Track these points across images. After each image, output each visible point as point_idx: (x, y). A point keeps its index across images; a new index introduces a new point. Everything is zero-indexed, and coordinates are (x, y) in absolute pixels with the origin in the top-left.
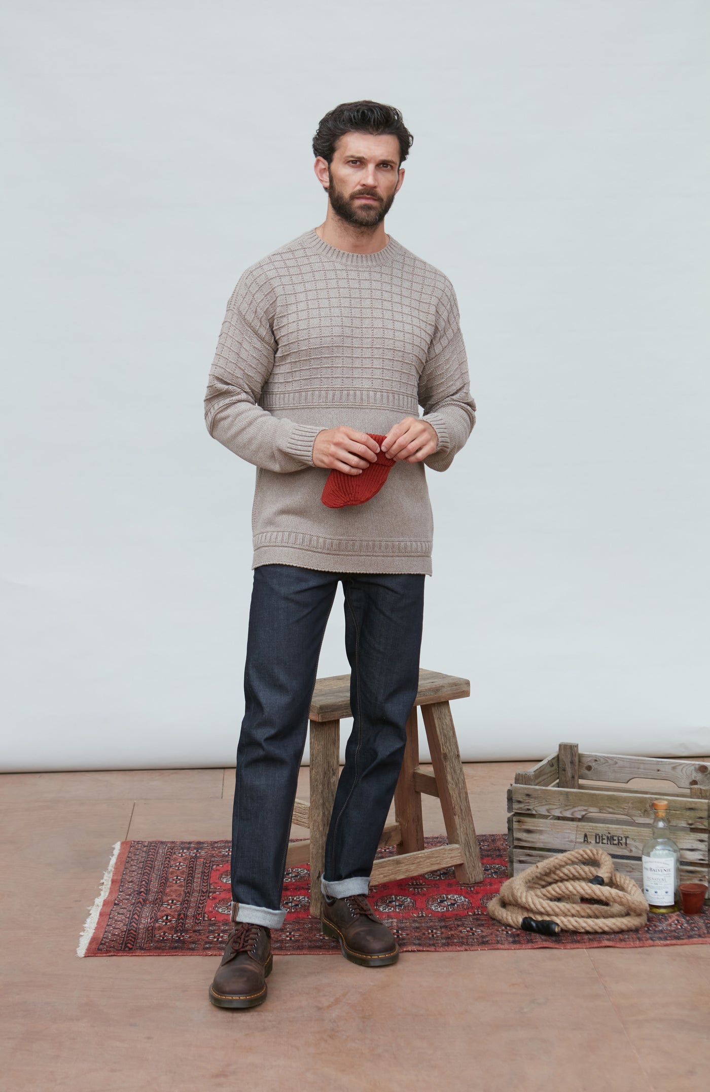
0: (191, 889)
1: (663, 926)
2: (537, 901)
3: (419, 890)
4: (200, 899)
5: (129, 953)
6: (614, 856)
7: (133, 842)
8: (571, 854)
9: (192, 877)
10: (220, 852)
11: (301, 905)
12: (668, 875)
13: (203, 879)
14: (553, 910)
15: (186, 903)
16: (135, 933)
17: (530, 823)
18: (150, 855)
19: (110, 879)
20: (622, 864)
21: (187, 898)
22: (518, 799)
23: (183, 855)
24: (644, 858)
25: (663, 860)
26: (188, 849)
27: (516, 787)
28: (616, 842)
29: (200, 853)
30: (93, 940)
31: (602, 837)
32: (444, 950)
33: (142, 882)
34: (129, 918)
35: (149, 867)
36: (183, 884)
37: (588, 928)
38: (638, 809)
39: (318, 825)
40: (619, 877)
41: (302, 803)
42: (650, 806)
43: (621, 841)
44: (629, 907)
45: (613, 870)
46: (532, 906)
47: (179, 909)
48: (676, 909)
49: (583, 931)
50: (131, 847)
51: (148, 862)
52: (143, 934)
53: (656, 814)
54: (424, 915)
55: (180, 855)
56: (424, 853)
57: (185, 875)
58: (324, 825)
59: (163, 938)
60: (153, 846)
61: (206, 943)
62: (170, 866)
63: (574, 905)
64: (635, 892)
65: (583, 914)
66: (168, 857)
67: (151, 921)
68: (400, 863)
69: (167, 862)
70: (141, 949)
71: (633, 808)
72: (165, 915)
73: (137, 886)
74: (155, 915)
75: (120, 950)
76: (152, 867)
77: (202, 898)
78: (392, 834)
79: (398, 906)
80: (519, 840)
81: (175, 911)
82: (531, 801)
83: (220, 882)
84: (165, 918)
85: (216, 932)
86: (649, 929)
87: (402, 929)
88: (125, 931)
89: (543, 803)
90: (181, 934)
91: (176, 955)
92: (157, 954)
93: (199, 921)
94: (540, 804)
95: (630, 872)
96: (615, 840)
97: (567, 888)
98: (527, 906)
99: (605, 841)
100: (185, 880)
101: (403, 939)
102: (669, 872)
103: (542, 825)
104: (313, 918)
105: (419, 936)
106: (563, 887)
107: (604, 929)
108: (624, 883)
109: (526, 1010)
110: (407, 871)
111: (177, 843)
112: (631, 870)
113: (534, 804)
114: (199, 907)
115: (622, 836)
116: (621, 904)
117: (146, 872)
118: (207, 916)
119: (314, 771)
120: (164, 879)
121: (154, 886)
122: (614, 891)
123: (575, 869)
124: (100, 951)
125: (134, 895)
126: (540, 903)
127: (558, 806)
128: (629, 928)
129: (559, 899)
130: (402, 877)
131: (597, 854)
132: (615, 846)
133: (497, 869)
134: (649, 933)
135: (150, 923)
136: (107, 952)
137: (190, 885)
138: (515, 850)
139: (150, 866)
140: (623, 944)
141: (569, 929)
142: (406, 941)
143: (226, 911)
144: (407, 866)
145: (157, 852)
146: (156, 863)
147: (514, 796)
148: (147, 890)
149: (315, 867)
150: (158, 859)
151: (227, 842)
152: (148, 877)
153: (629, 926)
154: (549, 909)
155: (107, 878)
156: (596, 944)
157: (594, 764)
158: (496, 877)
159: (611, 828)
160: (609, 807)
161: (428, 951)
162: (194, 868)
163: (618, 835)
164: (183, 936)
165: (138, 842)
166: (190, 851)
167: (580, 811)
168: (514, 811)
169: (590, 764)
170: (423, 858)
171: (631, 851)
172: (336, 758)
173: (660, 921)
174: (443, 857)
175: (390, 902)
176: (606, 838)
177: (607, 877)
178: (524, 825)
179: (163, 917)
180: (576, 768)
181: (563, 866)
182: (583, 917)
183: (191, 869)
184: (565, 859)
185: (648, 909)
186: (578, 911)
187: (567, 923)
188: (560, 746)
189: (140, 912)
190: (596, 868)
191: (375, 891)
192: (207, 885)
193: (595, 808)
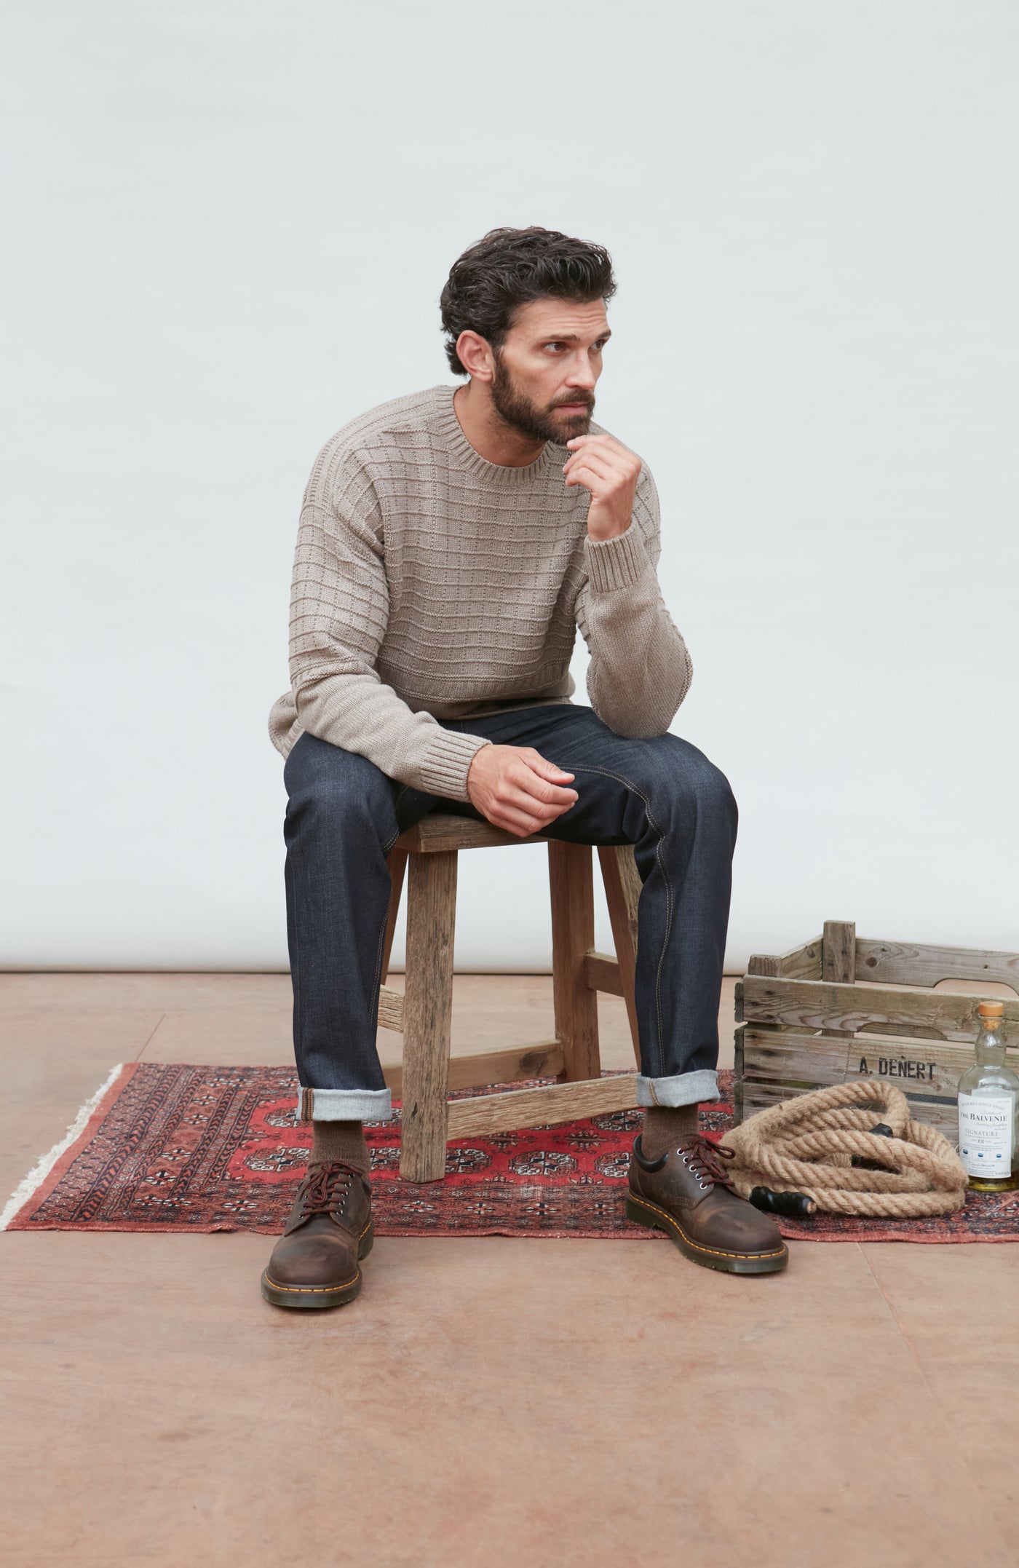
0: (214, 1134)
1: (992, 1211)
2: (778, 1161)
3: (587, 1144)
4: (226, 1149)
5: (82, 1226)
6: (910, 1096)
7: (142, 1065)
8: (838, 1090)
9: (221, 1116)
10: (277, 1083)
11: (388, 1161)
12: (1001, 1127)
13: (240, 1119)
14: (805, 1176)
15: (200, 1154)
16: (102, 1196)
17: (771, 1040)
18: (163, 1083)
19: (88, 1116)
20: (924, 1110)
21: (205, 1146)
22: (753, 1000)
23: (218, 1085)
24: (962, 1098)
25: (994, 1101)
26: (227, 1077)
27: (749, 980)
28: (914, 1073)
29: (244, 1083)
30: (30, 1204)
31: (891, 1063)
32: (617, 1236)
33: (138, 1120)
34: (99, 1173)
35: (157, 1100)
36: (204, 1126)
37: (864, 1209)
38: (950, 1016)
39: (417, 1026)
40: (918, 1129)
41: (393, 991)
42: (972, 1012)
43: (922, 1072)
44: (935, 1174)
45: (908, 1117)
46: (770, 1169)
47: (186, 1161)
48: (1014, 1185)
49: (855, 1213)
50: (138, 1071)
51: (158, 1093)
52: (115, 1197)
53: (982, 1024)
54: (590, 1182)
55: (212, 1085)
56: (596, 1083)
57: (211, 1113)
58: (426, 1026)
59: (147, 1204)
60: (172, 1071)
61: (217, 1213)
62: (192, 1100)
63: (841, 1170)
64: (945, 1153)
65: (855, 1185)
66: (192, 1088)
67: (136, 1178)
68: (554, 1097)
69: (189, 1094)
70: (105, 1219)
71: (944, 1015)
72: (160, 1171)
73: (128, 1127)
74: (143, 1170)
75: (69, 1220)
76: (163, 1101)
77: (229, 1147)
78: (549, 1057)
79: (548, 1167)
80: (753, 1067)
81: (179, 1165)
82: (775, 1002)
83: (264, 1124)
84: (158, 1175)
85: (238, 1197)
86: (967, 1214)
87: (550, 1202)
88: (87, 1193)
89: (795, 1007)
90: (179, 1198)
91: (161, 1232)
92: (129, 1229)
93: (215, 1180)
94: (789, 1008)
95: (937, 1123)
96: (914, 1069)
97: (829, 1140)
98: (760, 1168)
99: (896, 1071)
100: (209, 1120)
101: (550, 1218)
102: (1003, 1122)
103: (790, 1043)
104: (404, 1180)
105: (579, 1213)
106: (823, 1138)
107: (890, 1211)
108: (927, 1137)
109: (746, 1339)
110: (566, 1111)
111: (213, 1069)
112: (938, 1121)
113: (778, 1007)
114: (221, 1160)
115: (925, 1063)
116: (922, 1169)
117: (151, 1108)
118: (229, 1174)
119: (412, 937)
120: (175, 1118)
121: (156, 1128)
122: (909, 1147)
123: (844, 1114)
124: (33, 1222)
125: (120, 1139)
126: (782, 1163)
127: (819, 1012)
128: (934, 1211)
129: (815, 1159)
130: (556, 1120)
131: (883, 1090)
132: (913, 1079)
133: (718, 1118)
134: (969, 1222)
135: (132, 1181)
136: (46, 1222)
137: (215, 1127)
138: (745, 1084)
139: (160, 1098)
140: (923, 1237)
141: (831, 1210)
142: (553, 1222)
143: (263, 1167)
144: (566, 1104)
145: (177, 1080)
146: (170, 1095)
147: (746, 995)
148: (142, 1133)
149: (410, 1096)
150: (174, 1089)
151: (291, 1068)
152: (152, 1115)
153: (933, 1208)
154: (797, 1174)
155: (83, 1116)
156: (876, 1236)
157: (880, 955)
158: (715, 1130)
159: (906, 1049)
160: (903, 1014)
161: (589, 1237)
162: (230, 1103)
163: (917, 1061)
164: (181, 1202)
165: (150, 1066)
166: (230, 1079)
167: (854, 1019)
168: (745, 1019)
169: (874, 956)
170: (593, 1091)
171: (939, 1088)
172: (449, 917)
173: (987, 1202)
174: (626, 1091)
175: (536, 1161)
176: (897, 1066)
177: (898, 1128)
178: (762, 1043)
179: (156, 1173)
180: (852, 960)
181: (824, 1110)
182: (855, 1190)
183: (224, 1104)
184: (828, 1097)
185: (968, 1180)
186: (847, 1179)
187: (828, 1199)
188: (826, 925)
189: (120, 1165)
190: (879, 1113)
191: (513, 1144)
192: (243, 1129)
193: (880, 1015)
